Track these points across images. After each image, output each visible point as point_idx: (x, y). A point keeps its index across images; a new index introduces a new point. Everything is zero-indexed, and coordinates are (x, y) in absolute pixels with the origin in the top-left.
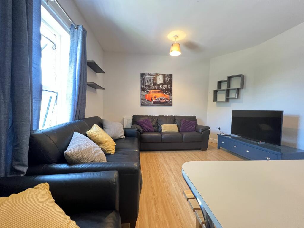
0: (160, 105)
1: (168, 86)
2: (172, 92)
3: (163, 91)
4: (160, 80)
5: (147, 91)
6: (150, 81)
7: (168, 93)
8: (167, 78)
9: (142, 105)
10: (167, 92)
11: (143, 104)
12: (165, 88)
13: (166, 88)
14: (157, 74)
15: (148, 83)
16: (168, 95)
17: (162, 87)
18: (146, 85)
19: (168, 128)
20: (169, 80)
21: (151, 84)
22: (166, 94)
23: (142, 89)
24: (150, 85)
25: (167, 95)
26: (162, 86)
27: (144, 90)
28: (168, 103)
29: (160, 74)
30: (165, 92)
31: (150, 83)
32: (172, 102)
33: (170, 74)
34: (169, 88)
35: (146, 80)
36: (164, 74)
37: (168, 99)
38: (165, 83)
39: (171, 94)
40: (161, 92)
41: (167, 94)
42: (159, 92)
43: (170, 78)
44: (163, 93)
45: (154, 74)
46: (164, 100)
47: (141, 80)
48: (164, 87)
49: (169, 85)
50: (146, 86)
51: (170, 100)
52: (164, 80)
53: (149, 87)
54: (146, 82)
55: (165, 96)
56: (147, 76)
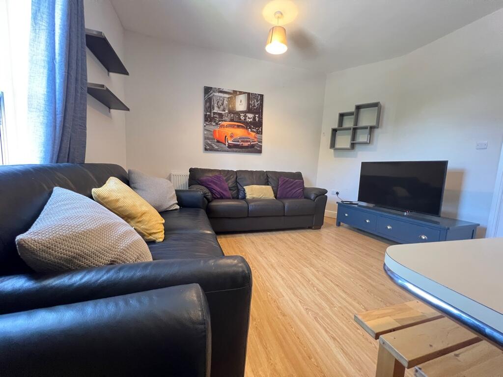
0: (239, 152)
1: (255, 117)
2: (262, 129)
3: (247, 125)
4: (241, 104)
5: (217, 124)
6: (223, 104)
7: (255, 130)
8: (253, 102)
9: (206, 149)
10: (253, 128)
11: (208, 148)
12: (249, 120)
13: (251, 120)
14: (235, 93)
15: (219, 108)
16: (255, 134)
17: (244, 118)
18: (215, 111)
19: (256, 192)
20: (258, 105)
21: (224, 110)
22: (252, 131)
23: (208, 119)
24: (223, 112)
25: (253, 134)
26: (245, 116)
27: (211, 121)
28: (255, 149)
29: (241, 93)
30: (250, 128)
31: (222, 107)
32: (261, 146)
33: (259, 95)
34: (257, 120)
35: (216, 102)
36: (249, 94)
37: (256, 140)
38: (249, 110)
39: (259, 132)
40: (242, 127)
41: (254, 132)
42: (238, 126)
43: (259, 102)
44: (247, 129)
45: (230, 91)
46: (247, 142)
47: (206, 102)
48: (249, 118)
49: (257, 115)
50: (214, 113)
51: (259, 142)
52: (249, 104)
53: (221, 115)
54: (216, 105)
55: (249, 134)
56: (217, 94)
